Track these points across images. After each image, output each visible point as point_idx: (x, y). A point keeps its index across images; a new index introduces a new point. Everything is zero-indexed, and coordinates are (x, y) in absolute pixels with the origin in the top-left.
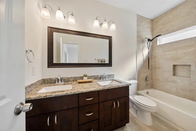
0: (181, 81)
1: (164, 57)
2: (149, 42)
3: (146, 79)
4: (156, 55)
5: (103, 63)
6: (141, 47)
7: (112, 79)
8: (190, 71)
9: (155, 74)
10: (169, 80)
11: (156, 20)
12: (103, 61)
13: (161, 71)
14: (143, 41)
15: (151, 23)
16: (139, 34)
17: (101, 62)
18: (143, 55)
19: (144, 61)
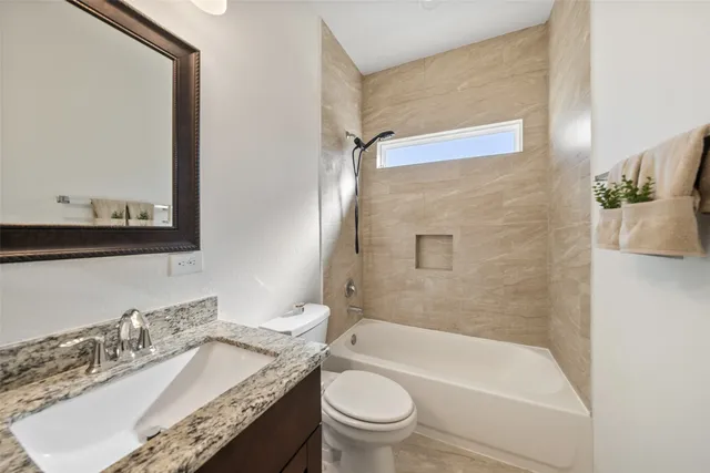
0: (433, 283)
1: (395, 210)
2: (359, 150)
3: (349, 290)
4: (373, 202)
5: (134, 223)
6: (334, 165)
7: (201, 332)
8: (450, 251)
9: (370, 266)
10: (409, 282)
11: (372, 81)
12: (133, 212)
13: (387, 254)
14: (339, 144)
15: (359, 85)
16: (329, 107)
17: (116, 216)
18: (340, 199)
19: (344, 221)
